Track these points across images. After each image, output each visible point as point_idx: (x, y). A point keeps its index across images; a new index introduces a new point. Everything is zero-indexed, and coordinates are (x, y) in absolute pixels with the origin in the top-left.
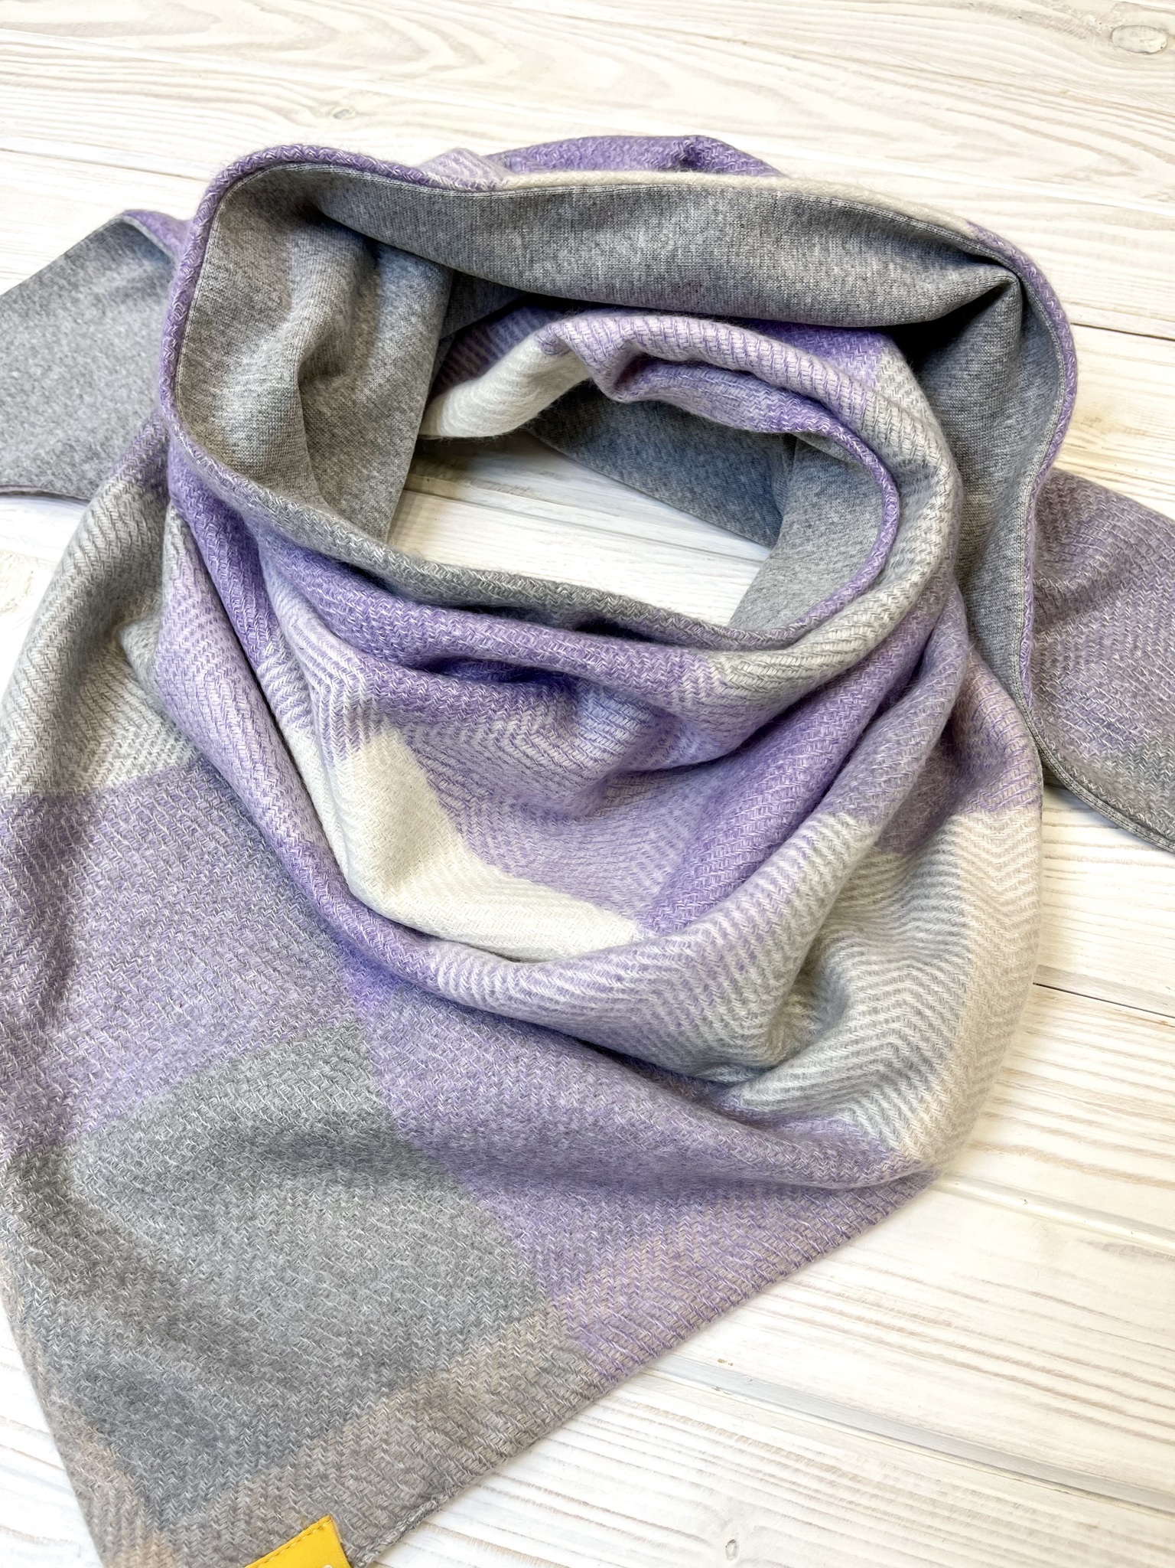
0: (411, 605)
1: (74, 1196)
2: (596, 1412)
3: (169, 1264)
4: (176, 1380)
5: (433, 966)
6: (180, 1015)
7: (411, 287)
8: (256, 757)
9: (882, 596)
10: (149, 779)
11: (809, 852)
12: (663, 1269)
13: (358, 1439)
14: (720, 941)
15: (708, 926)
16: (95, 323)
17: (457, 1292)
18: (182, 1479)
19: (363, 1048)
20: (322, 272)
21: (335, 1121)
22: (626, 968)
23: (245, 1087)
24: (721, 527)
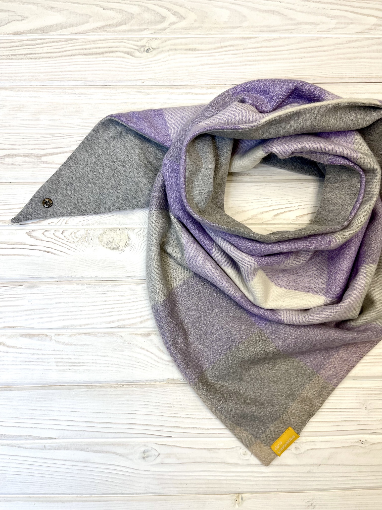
0: (266, 245)
1: (211, 382)
2: (334, 392)
3: (237, 389)
4: (251, 412)
5: (282, 319)
6: (216, 337)
7: (226, 144)
8: (222, 279)
9: (368, 206)
10: (185, 282)
11: (366, 276)
12: (339, 361)
13: (291, 412)
14: (352, 302)
15: (349, 300)
16: (108, 149)
17: (298, 377)
18: (258, 429)
19: (266, 336)
20: (208, 152)
21: (267, 354)
22: (332, 313)
23: (243, 352)
24: (304, 173)
